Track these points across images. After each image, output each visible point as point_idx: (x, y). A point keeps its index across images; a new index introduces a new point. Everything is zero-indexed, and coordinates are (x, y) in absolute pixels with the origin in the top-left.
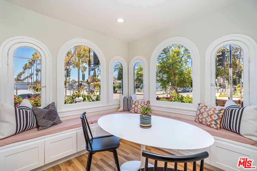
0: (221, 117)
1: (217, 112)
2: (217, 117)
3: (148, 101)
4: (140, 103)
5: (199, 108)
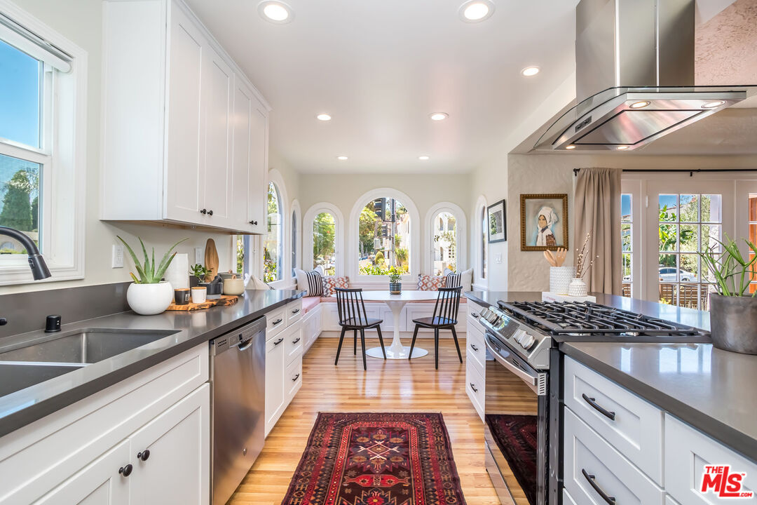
0: (444, 284)
1: (440, 280)
2: (441, 285)
3: (347, 278)
4: (336, 281)
5: (421, 279)
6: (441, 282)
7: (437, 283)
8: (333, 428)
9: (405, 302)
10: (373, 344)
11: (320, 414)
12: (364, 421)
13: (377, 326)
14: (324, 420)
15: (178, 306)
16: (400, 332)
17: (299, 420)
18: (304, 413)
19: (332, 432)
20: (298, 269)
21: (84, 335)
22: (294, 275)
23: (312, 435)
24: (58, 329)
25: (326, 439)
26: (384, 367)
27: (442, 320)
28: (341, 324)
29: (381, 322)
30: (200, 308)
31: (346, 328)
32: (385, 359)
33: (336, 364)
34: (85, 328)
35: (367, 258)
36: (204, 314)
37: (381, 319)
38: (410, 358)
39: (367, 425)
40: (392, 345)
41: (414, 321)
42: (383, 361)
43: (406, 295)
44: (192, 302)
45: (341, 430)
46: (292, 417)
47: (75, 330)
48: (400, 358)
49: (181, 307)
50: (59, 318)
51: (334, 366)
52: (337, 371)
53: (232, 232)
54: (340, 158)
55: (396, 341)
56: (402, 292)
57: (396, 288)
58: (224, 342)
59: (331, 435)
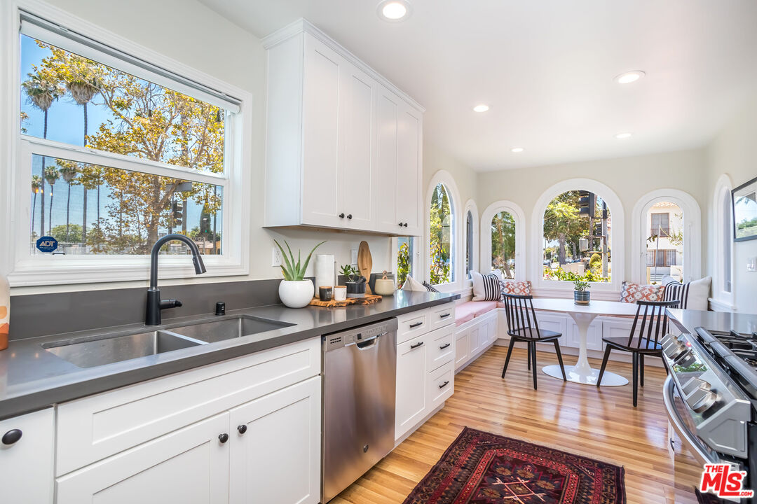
0: (661, 296)
1: (655, 291)
2: (656, 297)
3: (529, 282)
4: (516, 285)
5: (626, 287)
6: (656, 293)
7: (649, 294)
8: (475, 448)
9: (595, 315)
10: (548, 361)
11: (466, 429)
12: (513, 449)
13: (554, 340)
14: (469, 437)
15: (321, 302)
16: (587, 350)
17: (443, 430)
18: (450, 424)
19: (472, 452)
20: (474, 272)
21: (240, 320)
22: (470, 278)
23: (450, 450)
24: (223, 313)
25: (462, 458)
26: (563, 391)
27: (644, 342)
28: (509, 334)
29: (560, 336)
30: (339, 305)
31: (515, 339)
32: (565, 380)
33: (503, 377)
34: (240, 314)
35: (579, 261)
36: (345, 311)
37: (560, 332)
38: (598, 385)
39: (515, 455)
40: (577, 366)
41: (604, 340)
42: (562, 383)
43: (596, 307)
44: (334, 299)
45: (482, 454)
46: (437, 425)
47: (233, 315)
48: (588, 383)
49: (323, 303)
50: (224, 305)
51: (501, 378)
52: (505, 386)
53: (391, 235)
54: (514, 150)
55: (583, 360)
56: (591, 302)
57: (582, 298)
58: (339, 340)
59: (469, 456)
